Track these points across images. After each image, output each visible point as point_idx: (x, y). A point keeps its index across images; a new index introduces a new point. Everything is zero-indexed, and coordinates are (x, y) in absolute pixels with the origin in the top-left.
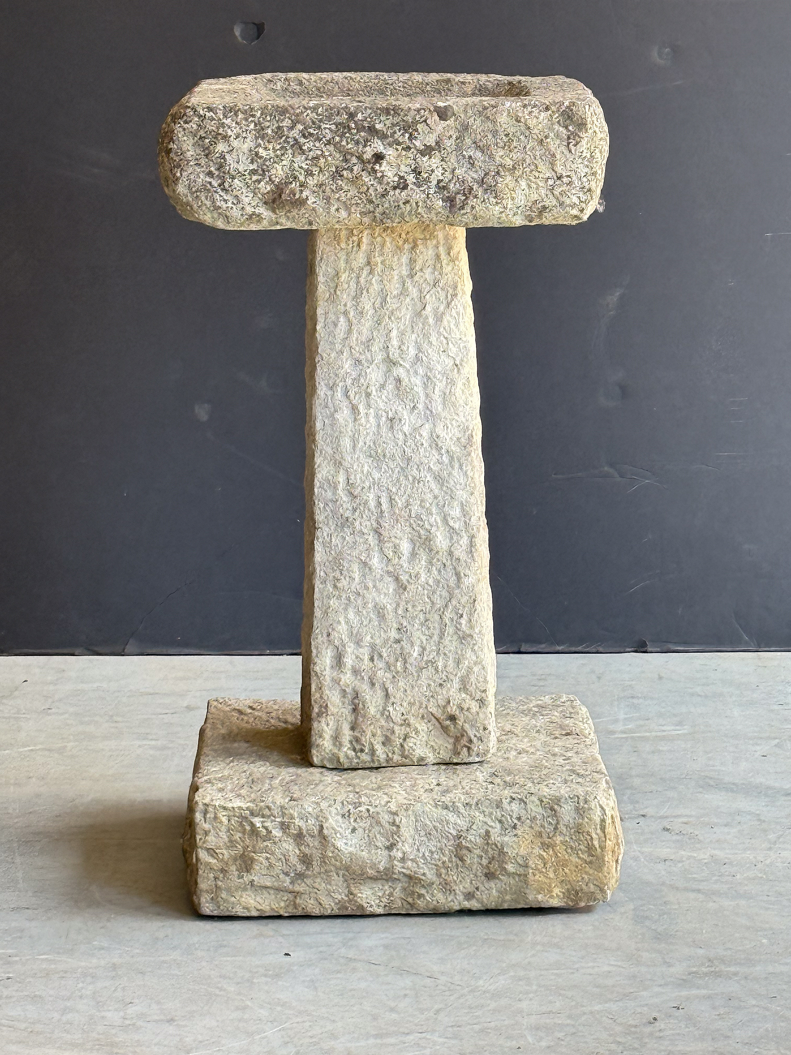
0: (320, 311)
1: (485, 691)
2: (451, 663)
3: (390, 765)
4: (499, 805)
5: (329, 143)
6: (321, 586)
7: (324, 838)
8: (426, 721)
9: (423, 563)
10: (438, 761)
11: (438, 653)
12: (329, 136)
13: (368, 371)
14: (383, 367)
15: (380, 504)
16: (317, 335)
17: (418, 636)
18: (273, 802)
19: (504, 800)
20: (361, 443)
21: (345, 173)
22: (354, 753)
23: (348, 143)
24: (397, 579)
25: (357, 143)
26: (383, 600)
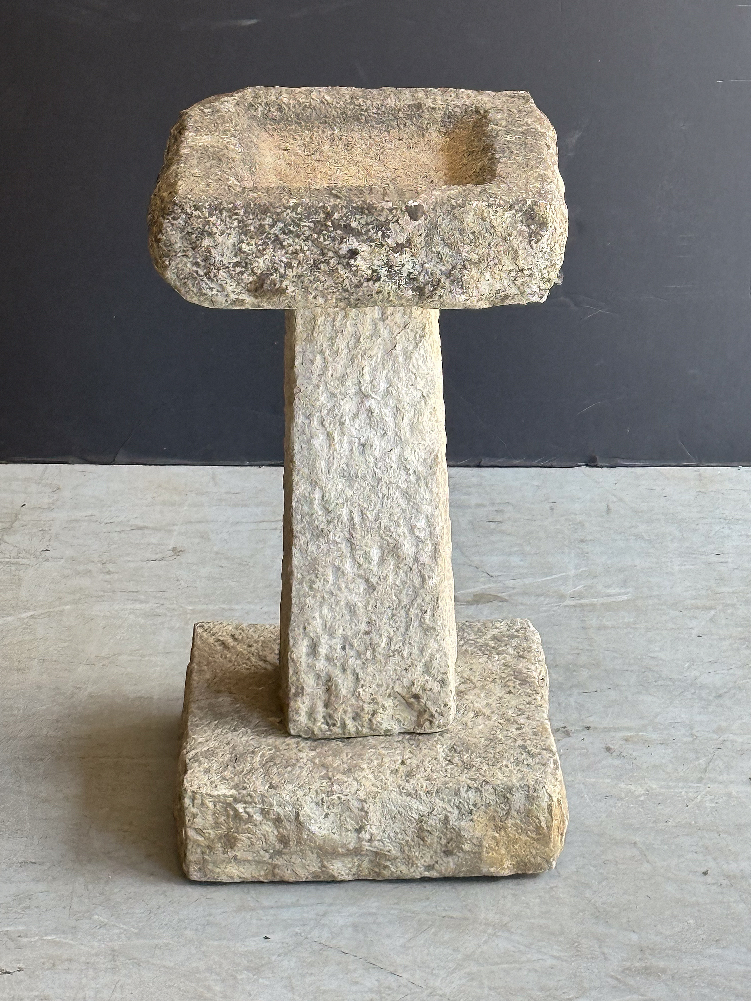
0: (298, 349)
1: (445, 673)
2: (415, 651)
3: (359, 735)
4: (457, 793)
5: (307, 239)
6: (298, 586)
7: (300, 823)
8: (392, 698)
9: (391, 567)
10: (403, 730)
11: (404, 643)
12: (307, 233)
13: (342, 403)
14: (356, 399)
15: (352, 518)
16: (295, 370)
17: (386, 629)
18: (253, 791)
19: (461, 789)
20: (335, 465)
21: (322, 266)
22: (327, 727)
23: (325, 240)
24: (367, 581)
25: (334, 239)
26: (354, 598)
